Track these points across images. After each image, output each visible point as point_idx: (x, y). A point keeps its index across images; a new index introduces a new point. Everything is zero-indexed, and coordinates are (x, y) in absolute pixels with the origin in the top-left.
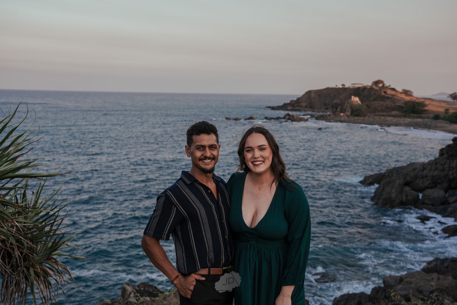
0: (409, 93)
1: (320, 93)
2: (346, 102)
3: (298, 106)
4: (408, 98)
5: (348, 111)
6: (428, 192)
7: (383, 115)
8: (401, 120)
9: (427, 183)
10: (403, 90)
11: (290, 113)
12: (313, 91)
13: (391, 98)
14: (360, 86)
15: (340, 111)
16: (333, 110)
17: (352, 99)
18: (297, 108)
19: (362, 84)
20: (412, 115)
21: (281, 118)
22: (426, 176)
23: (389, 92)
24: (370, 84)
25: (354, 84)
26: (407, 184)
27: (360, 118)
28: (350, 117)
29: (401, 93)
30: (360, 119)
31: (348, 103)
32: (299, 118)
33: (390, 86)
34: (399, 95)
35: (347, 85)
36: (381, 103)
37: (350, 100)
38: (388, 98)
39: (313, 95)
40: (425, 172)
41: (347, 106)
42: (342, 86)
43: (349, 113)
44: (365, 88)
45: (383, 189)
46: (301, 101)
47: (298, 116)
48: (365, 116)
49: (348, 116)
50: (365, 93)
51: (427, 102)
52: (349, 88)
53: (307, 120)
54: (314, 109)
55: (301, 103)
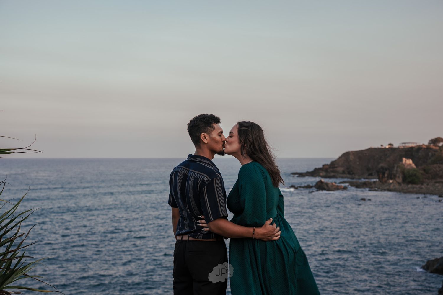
1: (360, 155)
2: (396, 165)
3: (333, 171)
5: (399, 177)
11: (323, 180)
12: (352, 152)
14: (413, 145)
15: (388, 177)
16: (378, 175)
17: (404, 161)
18: (332, 174)
19: (416, 143)
21: (312, 187)
24: (426, 144)
25: (405, 143)
27: (415, 186)
28: (402, 185)
30: (416, 188)
31: (397, 167)
32: (335, 186)
35: (396, 146)
37: (401, 163)
39: (351, 157)
41: (396, 171)
42: (390, 146)
43: (400, 180)
44: (419, 148)
46: (336, 166)
47: (334, 184)
48: (422, 184)
49: (399, 183)
52: (398, 148)
53: (345, 188)
54: (353, 175)
55: (337, 167)
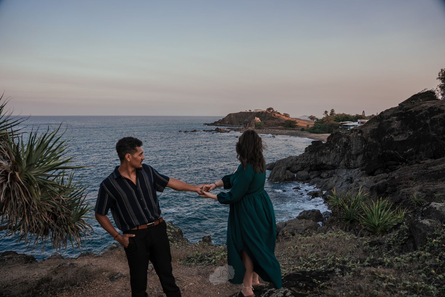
0: (287, 116)
1: (236, 115)
3: (223, 123)
4: (287, 119)
5: (253, 126)
6: (300, 173)
7: (273, 128)
8: (284, 131)
9: (299, 168)
10: (284, 114)
11: (219, 127)
12: (233, 114)
13: (278, 118)
14: (260, 111)
15: (248, 126)
16: (244, 125)
17: (256, 119)
18: (223, 124)
20: (289, 128)
21: (214, 131)
22: (298, 164)
23: (276, 115)
24: (265, 110)
25: (256, 110)
26: (288, 169)
27: (260, 130)
29: (283, 115)
31: (253, 121)
33: (277, 111)
34: (282, 117)
35: (252, 111)
36: (272, 121)
37: (254, 119)
38: (276, 118)
39: (232, 116)
40: (298, 161)
41: (252, 123)
42: (250, 111)
44: (262, 112)
45: (275, 172)
47: (224, 129)
48: (263, 129)
50: (263, 115)
51: (297, 121)
52: (253, 112)
53: (229, 132)
54: (233, 125)
55: (225, 121)
